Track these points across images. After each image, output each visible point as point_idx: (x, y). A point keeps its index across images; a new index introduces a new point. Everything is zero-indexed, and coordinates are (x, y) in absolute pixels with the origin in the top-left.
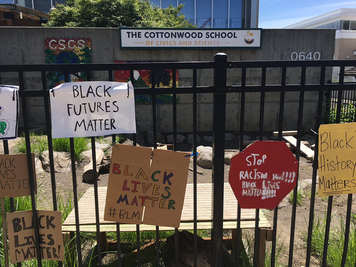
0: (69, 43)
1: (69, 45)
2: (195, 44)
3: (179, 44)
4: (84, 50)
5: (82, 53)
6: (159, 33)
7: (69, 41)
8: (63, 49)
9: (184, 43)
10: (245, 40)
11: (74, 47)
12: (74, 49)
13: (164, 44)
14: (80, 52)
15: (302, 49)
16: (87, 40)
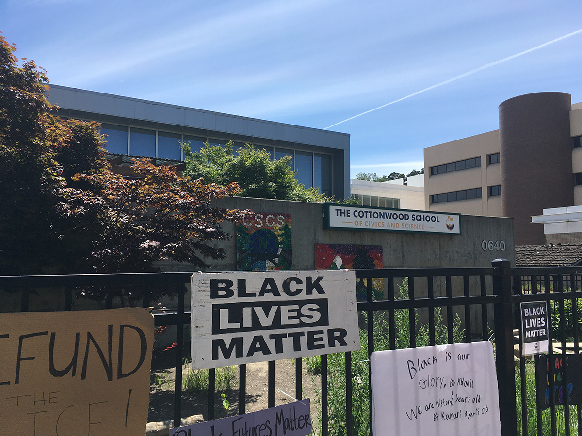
0: (267, 219)
2: (402, 227)
3: (388, 226)
4: (283, 229)
5: (281, 232)
6: (367, 212)
8: (260, 226)
9: (392, 225)
10: (447, 225)
12: (272, 227)
13: (373, 226)
14: (278, 230)
15: (491, 237)
16: (287, 216)
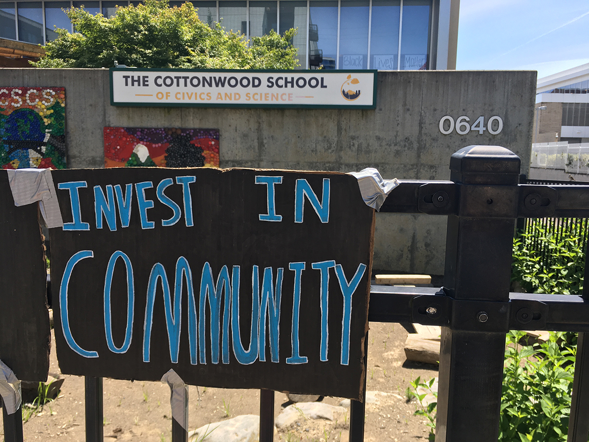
0: (28, 95)
1: (27, 98)
2: (246, 99)
3: (218, 98)
4: (52, 107)
5: (49, 112)
7: (29, 92)
8: (19, 105)
9: (225, 97)
10: (344, 92)
11: (35, 103)
12: (35, 105)
13: (190, 98)
15: (464, 110)
16: (59, 89)
